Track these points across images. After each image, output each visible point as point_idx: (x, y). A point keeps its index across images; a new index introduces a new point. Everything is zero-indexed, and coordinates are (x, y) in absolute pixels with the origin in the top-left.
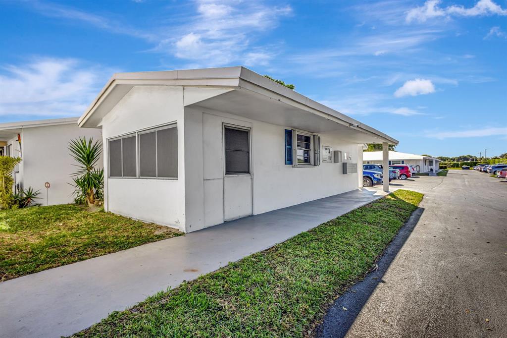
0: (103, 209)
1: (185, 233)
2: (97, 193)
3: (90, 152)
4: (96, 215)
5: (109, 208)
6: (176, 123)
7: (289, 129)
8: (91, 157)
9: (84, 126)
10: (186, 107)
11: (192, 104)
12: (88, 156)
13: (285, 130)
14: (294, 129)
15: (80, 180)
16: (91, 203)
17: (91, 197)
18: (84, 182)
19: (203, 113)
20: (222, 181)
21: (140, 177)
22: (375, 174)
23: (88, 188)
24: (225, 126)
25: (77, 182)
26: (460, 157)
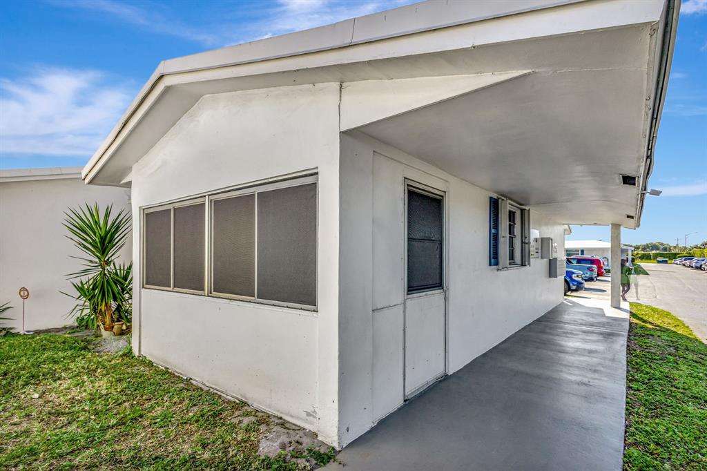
0: (131, 350)
1: (338, 449)
2: (119, 308)
3: (107, 233)
4: (114, 367)
5: (142, 348)
6: (317, 174)
7: (495, 196)
8: (109, 242)
9: (95, 181)
10: (345, 135)
11: (355, 129)
12: (103, 240)
13: (491, 198)
14: (503, 198)
15: (86, 286)
16: (106, 329)
17: (108, 320)
18: (94, 289)
19: (374, 151)
20: (401, 307)
21: (215, 294)
22: (574, 273)
23: (102, 301)
24: (408, 185)
25: (80, 289)
26: (647, 245)
